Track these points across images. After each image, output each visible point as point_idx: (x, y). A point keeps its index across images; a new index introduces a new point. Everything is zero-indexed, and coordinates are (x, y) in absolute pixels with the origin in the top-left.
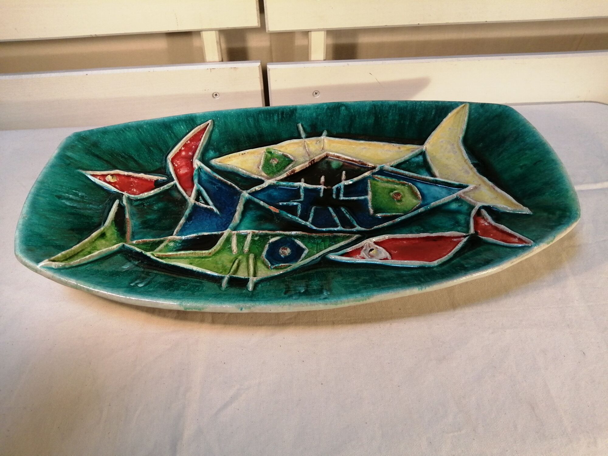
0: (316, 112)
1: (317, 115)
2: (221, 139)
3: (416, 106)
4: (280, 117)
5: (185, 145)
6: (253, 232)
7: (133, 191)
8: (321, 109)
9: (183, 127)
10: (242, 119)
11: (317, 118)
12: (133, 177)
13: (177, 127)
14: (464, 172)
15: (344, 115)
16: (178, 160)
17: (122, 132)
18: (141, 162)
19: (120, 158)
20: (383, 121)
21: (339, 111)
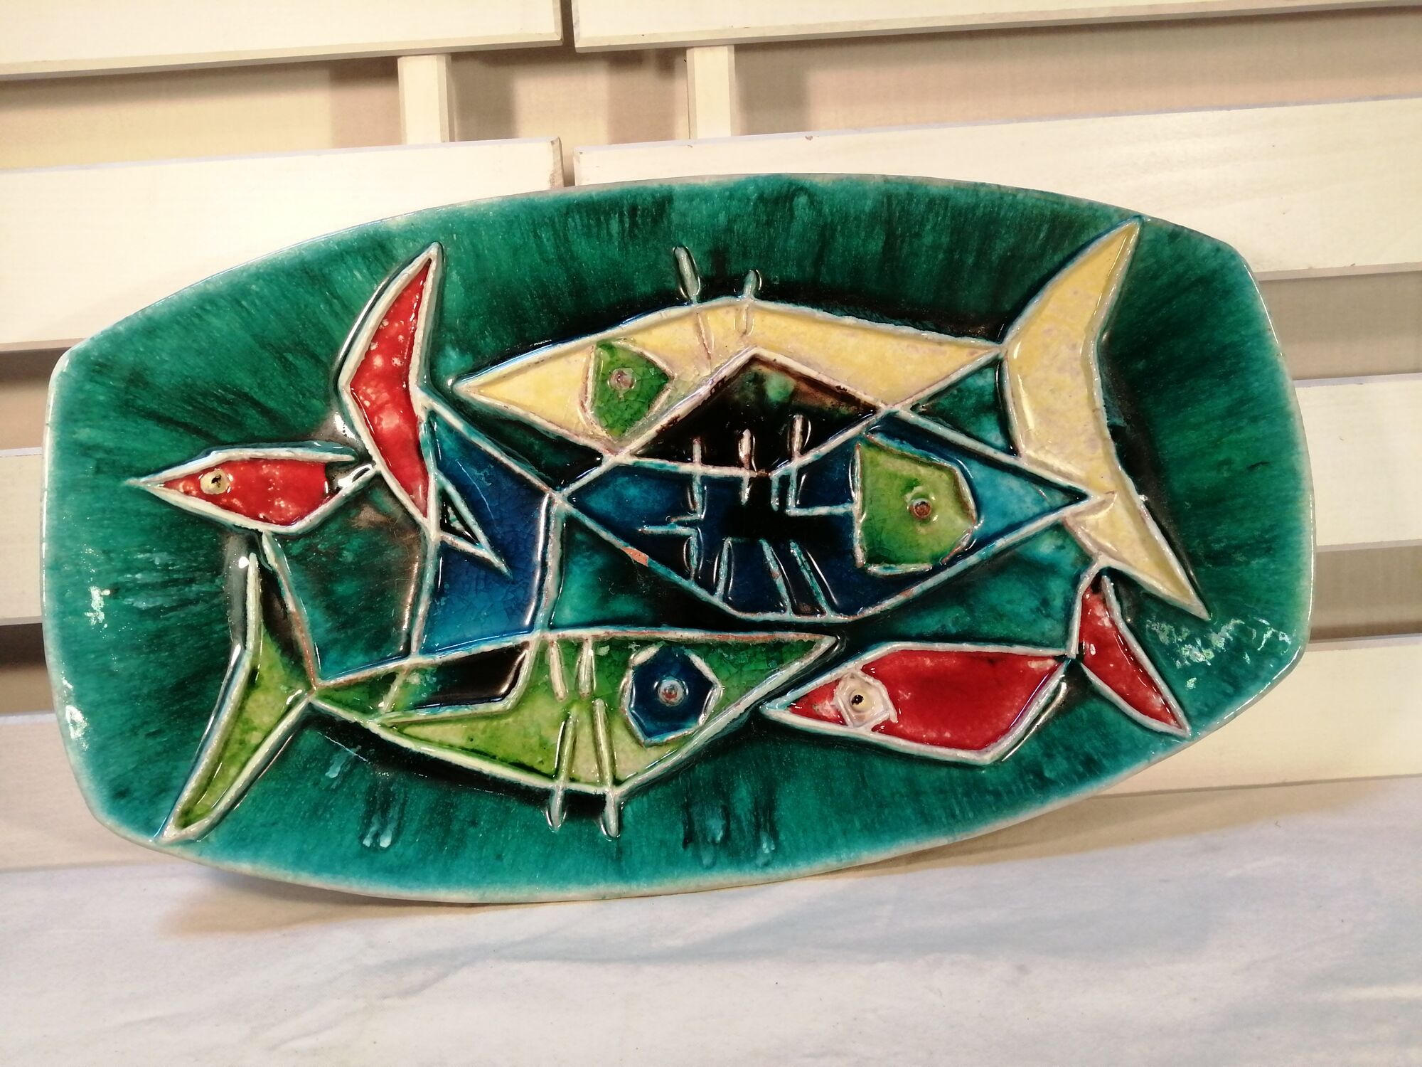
0: (727, 209)
1: (729, 221)
2: (470, 307)
3: (1000, 208)
4: (627, 225)
5: (378, 335)
6: (596, 637)
7: (280, 505)
8: (740, 200)
9: (361, 273)
10: (522, 234)
11: (729, 230)
12: (267, 461)
13: (345, 278)
14: (1085, 442)
15: (803, 221)
16: (367, 385)
17: (196, 321)
18: (271, 404)
19: (215, 404)
20: (906, 249)
21: (791, 210)
